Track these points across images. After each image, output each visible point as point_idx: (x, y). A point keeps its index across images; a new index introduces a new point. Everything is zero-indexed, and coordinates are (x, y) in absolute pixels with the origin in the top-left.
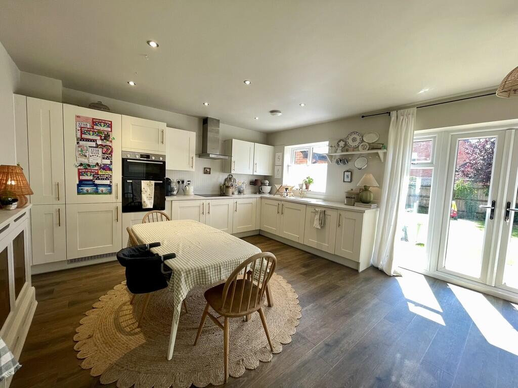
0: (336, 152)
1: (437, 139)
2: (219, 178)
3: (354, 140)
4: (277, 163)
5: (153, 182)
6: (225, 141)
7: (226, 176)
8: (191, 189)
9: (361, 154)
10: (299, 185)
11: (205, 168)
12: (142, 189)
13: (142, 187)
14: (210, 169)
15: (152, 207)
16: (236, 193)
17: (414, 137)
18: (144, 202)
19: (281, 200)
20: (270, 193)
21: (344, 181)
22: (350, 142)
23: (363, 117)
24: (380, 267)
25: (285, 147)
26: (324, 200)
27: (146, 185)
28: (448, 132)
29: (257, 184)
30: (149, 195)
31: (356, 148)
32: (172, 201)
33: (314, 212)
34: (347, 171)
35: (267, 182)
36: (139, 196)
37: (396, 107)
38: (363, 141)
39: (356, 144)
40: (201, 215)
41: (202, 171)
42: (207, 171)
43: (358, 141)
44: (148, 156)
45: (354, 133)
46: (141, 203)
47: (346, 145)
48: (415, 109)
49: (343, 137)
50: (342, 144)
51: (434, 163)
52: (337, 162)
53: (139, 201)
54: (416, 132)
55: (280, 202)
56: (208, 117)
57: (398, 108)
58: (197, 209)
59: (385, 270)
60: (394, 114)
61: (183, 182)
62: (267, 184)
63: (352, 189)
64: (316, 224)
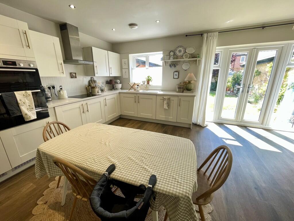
0: (169, 59)
1: (223, 52)
2: (83, 80)
3: (180, 51)
4: (124, 66)
5: (30, 92)
6: (83, 48)
7: (88, 78)
8: (65, 93)
9: (184, 61)
10: (143, 82)
11: (71, 73)
12: (19, 101)
13: (18, 99)
14: (75, 73)
15: (36, 117)
16: (100, 91)
17: (216, 51)
18: (26, 114)
19: (137, 94)
20: (121, 89)
21: (174, 78)
22: (177, 52)
23: (186, 36)
24: (198, 123)
25: (129, 55)
26: (162, 91)
27: (22, 97)
28: (228, 48)
29: (111, 83)
30: (29, 106)
31: (182, 57)
32: (54, 108)
33: (162, 99)
34: (176, 72)
35: (118, 81)
36: (18, 110)
37: (206, 31)
38: (185, 52)
39: (181, 54)
40: (82, 114)
41: (69, 76)
42: (73, 76)
43: (183, 52)
44: (14, 63)
45: (180, 46)
46: (22, 116)
47: (174, 54)
48: (217, 33)
49: (172, 49)
50: (172, 53)
51: (220, 66)
52: (170, 66)
53: (19, 114)
54: (217, 48)
55: (136, 95)
56: (66, 23)
57: (208, 32)
58: (78, 110)
59: (201, 124)
60: (205, 35)
61: (54, 87)
62: (119, 83)
63: (180, 83)
64: (165, 106)
